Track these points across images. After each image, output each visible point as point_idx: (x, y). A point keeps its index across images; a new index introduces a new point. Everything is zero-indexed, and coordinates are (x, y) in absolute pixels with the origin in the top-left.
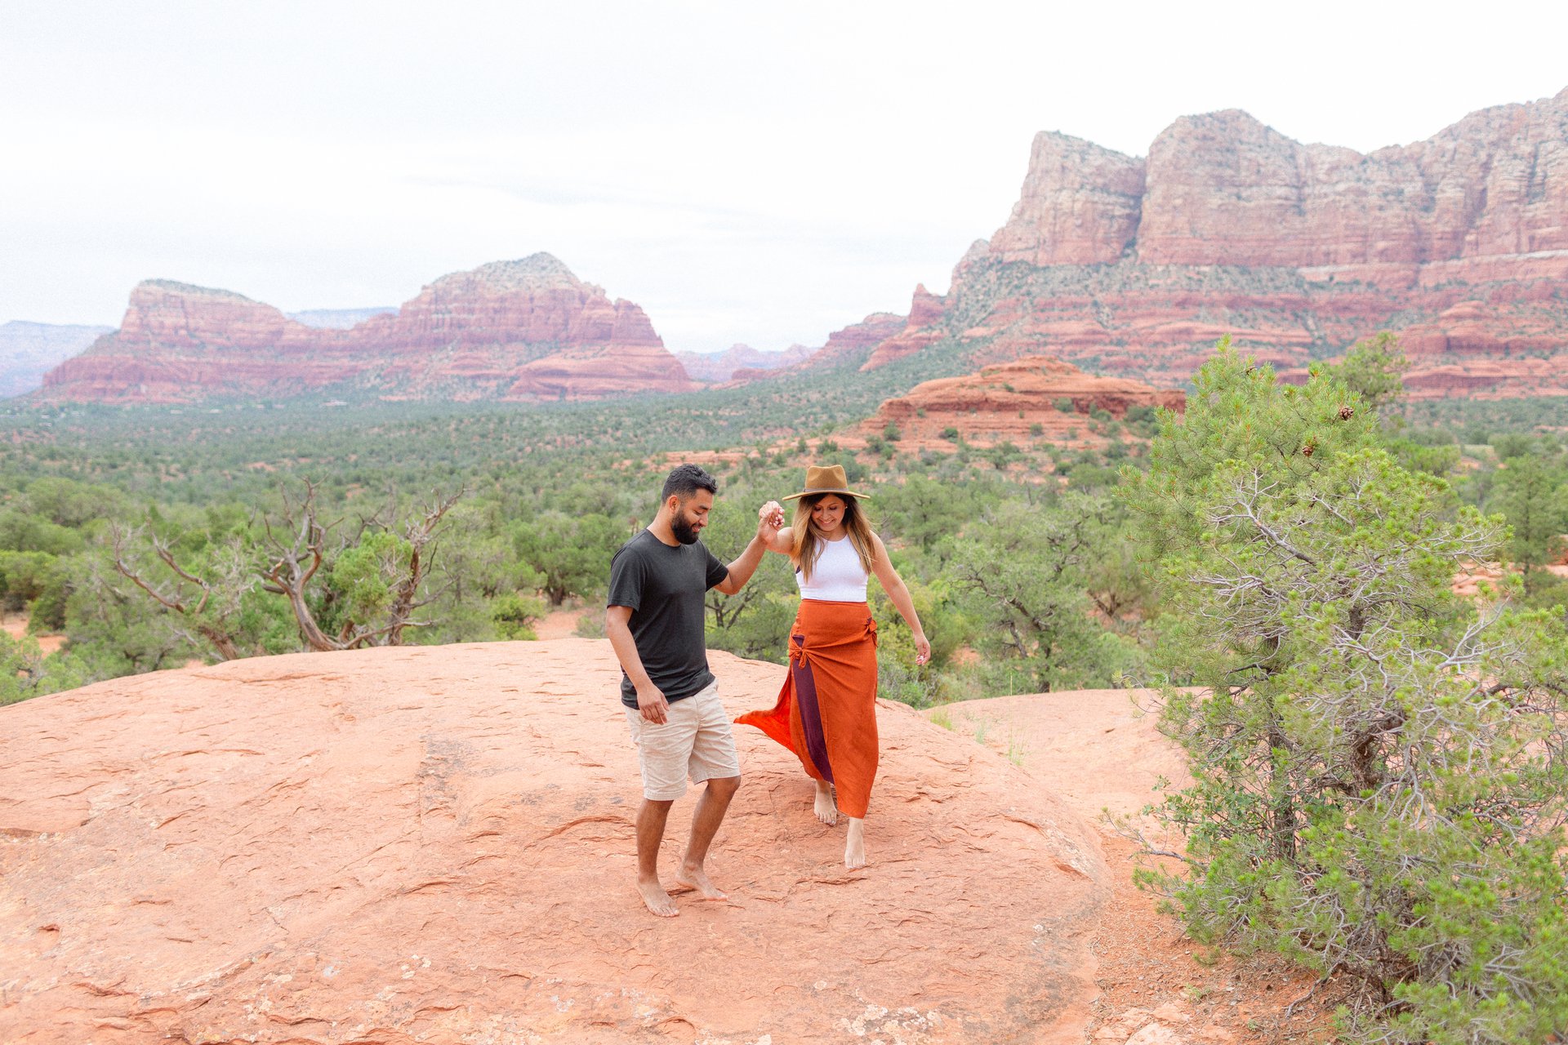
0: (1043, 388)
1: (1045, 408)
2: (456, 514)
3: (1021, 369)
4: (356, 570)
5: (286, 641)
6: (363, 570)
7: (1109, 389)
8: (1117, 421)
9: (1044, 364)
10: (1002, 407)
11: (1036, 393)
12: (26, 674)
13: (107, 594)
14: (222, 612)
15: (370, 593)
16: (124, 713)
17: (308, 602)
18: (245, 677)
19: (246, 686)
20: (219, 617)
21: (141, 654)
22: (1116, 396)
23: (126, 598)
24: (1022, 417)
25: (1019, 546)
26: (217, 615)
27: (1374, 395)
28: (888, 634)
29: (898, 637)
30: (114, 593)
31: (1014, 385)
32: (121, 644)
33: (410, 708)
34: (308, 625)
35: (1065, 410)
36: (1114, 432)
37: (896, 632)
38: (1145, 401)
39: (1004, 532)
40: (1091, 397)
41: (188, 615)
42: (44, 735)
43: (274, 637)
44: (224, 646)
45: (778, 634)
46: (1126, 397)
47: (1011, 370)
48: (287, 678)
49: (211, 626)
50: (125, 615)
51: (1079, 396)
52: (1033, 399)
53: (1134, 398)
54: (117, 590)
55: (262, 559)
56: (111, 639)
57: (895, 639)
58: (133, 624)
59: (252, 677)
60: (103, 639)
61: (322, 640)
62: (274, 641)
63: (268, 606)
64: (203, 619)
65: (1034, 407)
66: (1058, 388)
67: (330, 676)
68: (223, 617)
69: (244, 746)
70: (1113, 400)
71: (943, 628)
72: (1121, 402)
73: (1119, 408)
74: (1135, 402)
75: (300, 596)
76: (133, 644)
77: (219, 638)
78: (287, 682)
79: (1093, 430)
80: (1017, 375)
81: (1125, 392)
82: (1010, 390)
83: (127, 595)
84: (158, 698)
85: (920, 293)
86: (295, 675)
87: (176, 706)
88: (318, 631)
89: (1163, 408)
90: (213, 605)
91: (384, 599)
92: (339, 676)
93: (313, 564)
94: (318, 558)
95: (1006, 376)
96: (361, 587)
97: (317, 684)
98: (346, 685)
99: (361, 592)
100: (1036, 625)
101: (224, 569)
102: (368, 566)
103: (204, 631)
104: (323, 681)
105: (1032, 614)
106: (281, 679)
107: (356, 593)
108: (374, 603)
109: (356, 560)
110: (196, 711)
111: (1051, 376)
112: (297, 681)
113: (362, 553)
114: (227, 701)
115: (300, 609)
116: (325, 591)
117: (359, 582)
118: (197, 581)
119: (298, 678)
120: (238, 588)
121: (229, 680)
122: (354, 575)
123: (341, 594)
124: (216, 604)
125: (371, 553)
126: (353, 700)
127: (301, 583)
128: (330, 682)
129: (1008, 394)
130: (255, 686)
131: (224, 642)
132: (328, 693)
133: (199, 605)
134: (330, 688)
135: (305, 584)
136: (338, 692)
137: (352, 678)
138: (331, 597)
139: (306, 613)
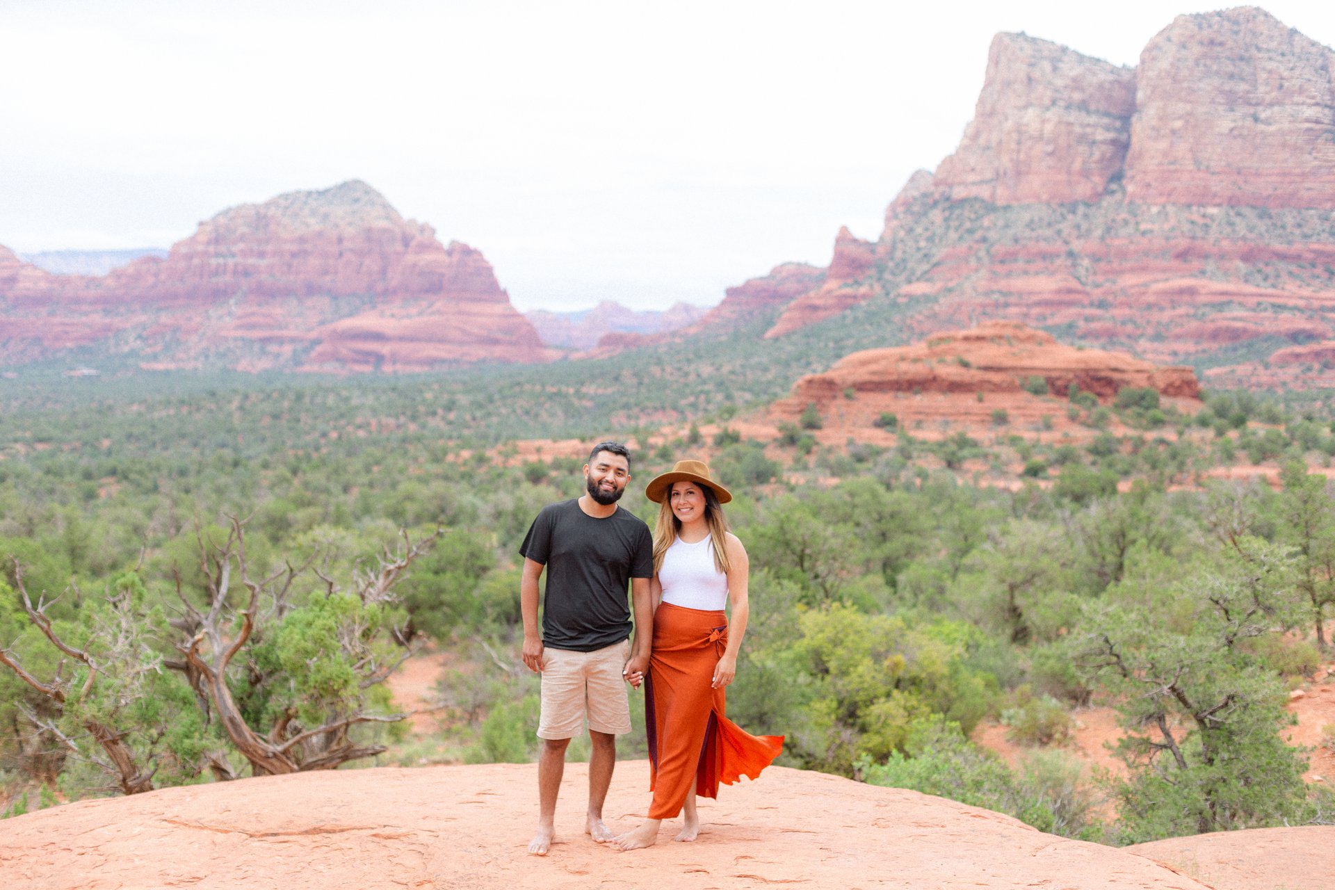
0: (1008, 362)
1: (1010, 388)
2: (321, 539)
3: (980, 339)
4: (309, 645)
5: (204, 742)
6: (319, 645)
7: (1093, 365)
8: (1104, 406)
9: (1008, 332)
10: (955, 387)
11: (999, 369)
14: (117, 701)
15: (330, 679)
17: (229, 685)
18: (251, 828)
19: (255, 843)
20: (112, 708)
22: (1103, 374)
24: (980, 400)
25: (1038, 581)
26: (108, 704)
28: (891, 704)
29: (905, 708)
31: (970, 358)
34: (232, 720)
35: (1037, 391)
36: (1099, 422)
37: (902, 702)
38: (1141, 381)
39: (1017, 562)
40: (1071, 376)
41: (71, 704)
43: (187, 737)
45: (766, 709)
46: (1116, 376)
47: (967, 339)
48: (316, 831)
49: (103, 720)
51: (1054, 374)
52: (996, 378)
53: (1126, 377)
55: (159, 623)
57: (902, 711)
59: (262, 828)
61: (251, 741)
62: (187, 742)
63: (171, 690)
64: (88, 711)
65: (997, 388)
66: (1027, 363)
67: (388, 831)
68: (117, 707)
70: (1099, 379)
71: (961, 697)
72: (1109, 382)
73: (1108, 391)
74: (1128, 383)
75: (221, 679)
77: (109, 737)
78: (318, 837)
79: (1073, 418)
80: (975, 346)
81: (1115, 370)
82: (965, 365)
84: (130, 860)
85: (844, 238)
86: (328, 827)
87: (163, 874)
88: (246, 729)
89: (1165, 392)
90: (101, 690)
91: (349, 688)
92: (400, 831)
93: (241, 634)
94: (249, 626)
95: (960, 346)
96: (319, 671)
97: (370, 846)
98: (420, 849)
99: (319, 678)
100: (1201, 721)
101: (109, 638)
102: (328, 641)
103: (91, 727)
104: (376, 839)
105: (1196, 706)
106: (307, 832)
107: (312, 678)
108: (335, 693)
109: (310, 632)
110: (199, 884)
111: (1018, 347)
112: (335, 837)
113: (319, 623)
114: (238, 868)
115: (221, 697)
116: (251, 670)
117: (313, 662)
118: (81, 657)
119: (334, 832)
120: (138, 668)
121: (226, 832)
122: (307, 653)
123: (270, 674)
124: (107, 688)
125: (331, 622)
126: (451, 878)
127: (223, 660)
128: (388, 842)
129: (962, 371)
130: (270, 845)
131: (115, 742)
132: (395, 860)
133: (84, 690)
134: (393, 852)
135: (227, 663)
136: (412, 861)
137: (424, 837)
138: (258, 679)
139: (230, 702)
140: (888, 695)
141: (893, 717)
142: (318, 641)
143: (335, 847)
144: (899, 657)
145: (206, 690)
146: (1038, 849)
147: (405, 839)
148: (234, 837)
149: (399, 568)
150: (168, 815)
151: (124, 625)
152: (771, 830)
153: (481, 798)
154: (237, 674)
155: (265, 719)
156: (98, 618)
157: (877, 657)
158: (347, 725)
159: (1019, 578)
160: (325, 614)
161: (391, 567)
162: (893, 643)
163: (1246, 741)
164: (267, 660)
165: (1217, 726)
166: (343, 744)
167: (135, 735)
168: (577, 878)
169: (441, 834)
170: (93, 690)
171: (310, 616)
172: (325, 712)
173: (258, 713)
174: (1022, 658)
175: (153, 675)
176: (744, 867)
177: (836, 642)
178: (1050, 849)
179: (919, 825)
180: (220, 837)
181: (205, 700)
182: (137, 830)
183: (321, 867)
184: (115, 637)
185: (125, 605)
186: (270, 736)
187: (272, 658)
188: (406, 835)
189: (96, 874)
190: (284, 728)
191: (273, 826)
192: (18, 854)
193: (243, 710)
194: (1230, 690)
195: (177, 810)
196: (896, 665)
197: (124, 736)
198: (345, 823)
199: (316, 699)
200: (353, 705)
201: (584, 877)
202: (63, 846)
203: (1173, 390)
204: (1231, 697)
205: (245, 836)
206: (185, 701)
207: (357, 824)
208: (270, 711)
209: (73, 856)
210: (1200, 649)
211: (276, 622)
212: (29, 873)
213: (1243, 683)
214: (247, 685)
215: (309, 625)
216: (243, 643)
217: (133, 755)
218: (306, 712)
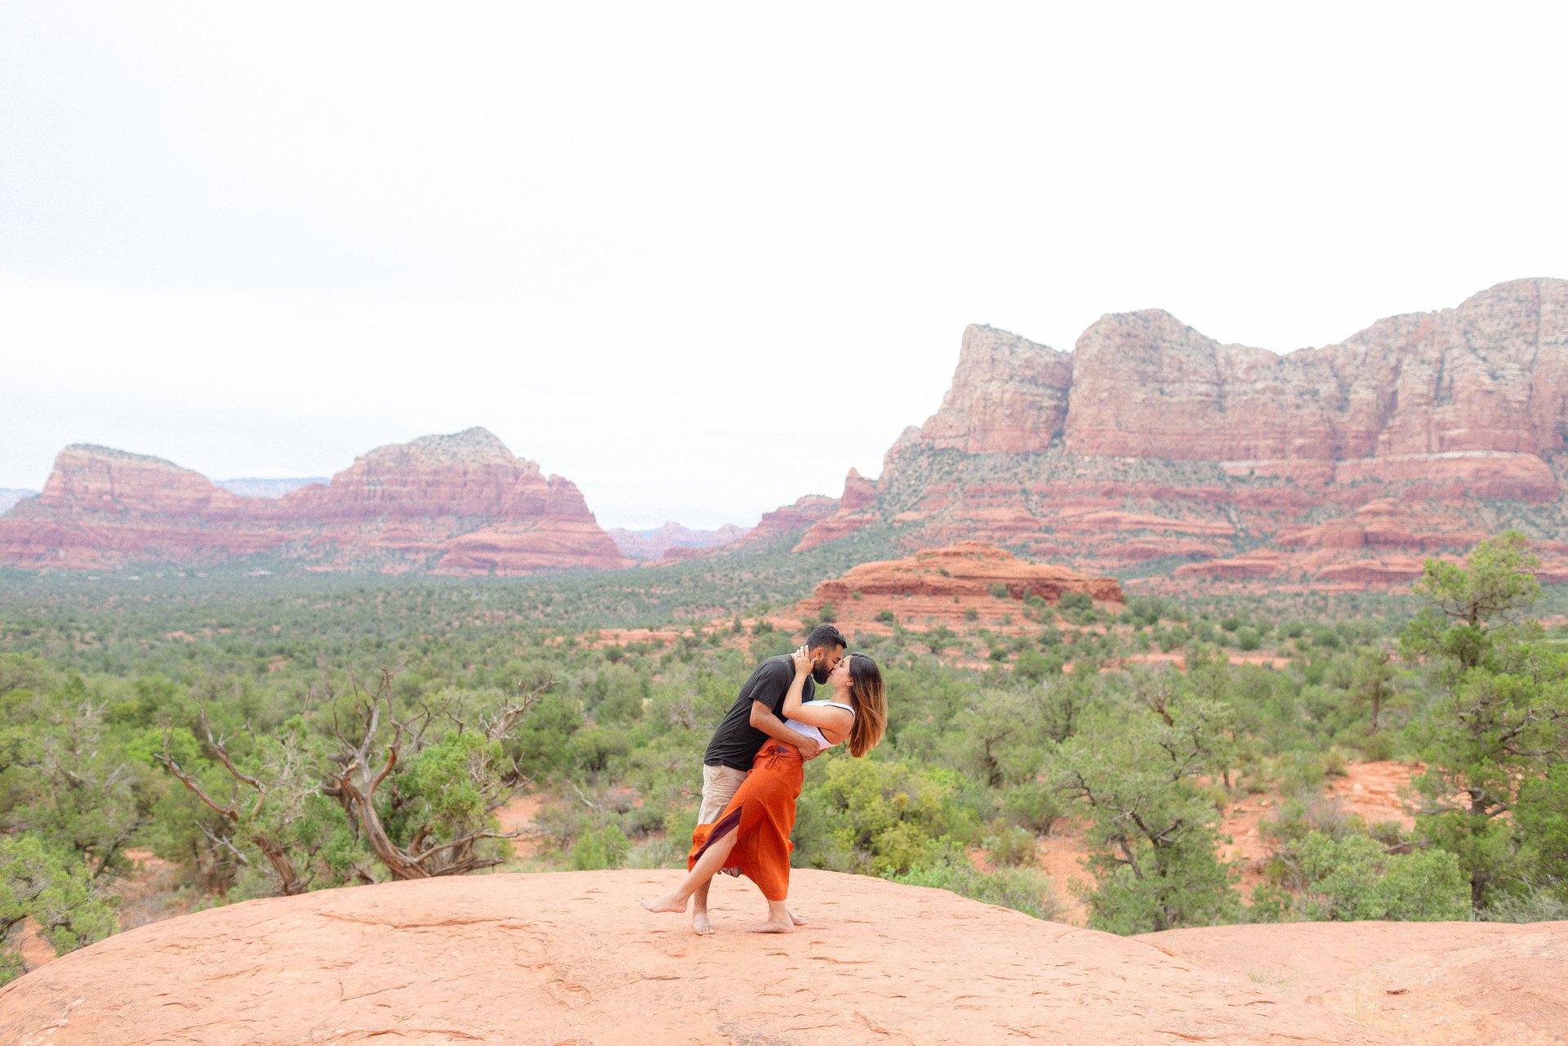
0: (978, 574)
1: (980, 593)
3: (956, 554)
4: (444, 773)
6: (454, 775)
7: (1043, 576)
8: (1051, 607)
9: (978, 550)
10: (937, 591)
11: (970, 578)
12: (25, 884)
13: (60, 778)
14: (282, 819)
15: (460, 801)
16: (258, 969)
17: (375, 807)
18: (395, 920)
19: (399, 933)
20: (277, 826)
21: (93, 844)
22: (1049, 582)
23: (81, 782)
24: (957, 602)
26: (274, 822)
27: (1510, 596)
30: (68, 776)
31: (949, 569)
32: (74, 833)
33: (662, 979)
34: (377, 836)
35: (1000, 595)
36: (1047, 619)
38: (1078, 588)
39: (991, 722)
40: (1025, 583)
41: (244, 823)
42: (167, 1000)
44: (278, 859)
46: (1059, 584)
47: (946, 554)
48: (451, 922)
49: (269, 835)
50: (79, 801)
51: (1014, 582)
52: (968, 584)
53: (1068, 585)
54: (72, 773)
55: (319, 757)
56: (61, 827)
58: (87, 811)
59: (405, 921)
60: (52, 827)
61: (392, 853)
63: (327, 812)
64: (258, 828)
65: (969, 592)
66: (993, 573)
67: (513, 922)
68: (282, 825)
69: (446, 1026)
70: (1047, 586)
72: (1054, 588)
73: (1053, 595)
74: (1068, 589)
75: (369, 802)
76: (84, 834)
77: (274, 850)
78: (452, 928)
79: (1027, 616)
80: (952, 560)
81: (1058, 579)
82: (945, 574)
83: (83, 778)
85: (853, 477)
86: (461, 920)
87: (319, 959)
88: (388, 843)
89: (1096, 596)
90: (269, 811)
91: (476, 809)
92: (523, 922)
93: (386, 766)
94: (394, 758)
95: (941, 560)
96: (451, 794)
97: (498, 935)
98: (541, 937)
99: (451, 800)
100: (1155, 841)
101: (277, 768)
102: (458, 770)
103: (259, 841)
104: (502, 929)
105: (1151, 829)
106: (443, 924)
107: (445, 801)
108: (464, 813)
109: (444, 763)
110: (351, 968)
111: (985, 561)
112: (466, 927)
113: (452, 755)
114: (384, 954)
115: (369, 817)
116: (394, 795)
117: (446, 788)
118: (253, 783)
119: (465, 923)
120: (300, 792)
121: (374, 924)
122: (442, 780)
123: (410, 798)
124: (274, 810)
125: (462, 755)
126: (566, 961)
127: (372, 786)
128: (514, 932)
129: (943, 578)
130: (409, 935)
131: (278, 854)
132: (519, 947)
133: (254, 811)
134: (517, 940)
135: (375, 789)
136: (534, 947)
137: (544, 927)
138: (400, 803)
139: (376, 821)
140: (895, 825)
141: (900, 843)
142: (451, 771)
143: (468, 936)
144: (904, 795)
145: (356, 812)
146: (1059, 936)
147: (528, 929)
148: (381, 928)
149: (518, 712)
150: (324, 910)
151: (290, 758)
152: (837, 921)
153: (590, 896)
154: (383, 798)
155: (404, 835)
156: (268, 753)
157: (887, 795)
158: (473, 840)
159: (994, 735)
160: (456, 748)
161: (511, 712)
162: (900, 782)
163: (1192, 856)
164: (408, 788)
165: (1168, 845)
166: (469, 856)
167: (295, 849)
168: (677, 960)
169: (558, 924)
170: (262, 811)
171: (445, 750)
172: (454, 829)
173: (398, 830)
174: (998, 798)
175: (312, 799)
176: (817, 951)
177: (854, 784)
178: (1069, 937)
179: (957, 917)
180: (369, 929)
181: (354, 819)
182: (298, 923)
183: (455, 953)
184: (282, 766)
185: (291, 742)
186: (408, 850)
187: (412, 785)
188: (528, 926)
189: (261, 960)
190: (420, 843)
191: (414, 918)
192: (194, 943)
193: (387, 828)
194: (1178, 816)
195: (332, 906)
196: (901, 801)
197: (286, 850)
198: (476, 915)
199: (448, 818)
200: (478, 824)
201: (682, 960)
202: (233, 937)
203: (1103, 595)
204: (1179, 822)
205: (390, 927)
206: (338, 820)
207: (488, 917)
208: (409, 828)
209: (242, 945)
210: (1154, 783)
211: (416, 756)
212: (203, 960)
213: (1187, 811)
214: (390, 808)
215: (444, 757)
216: (388, 773)
217: (293, 865)
218: (439, 828)
